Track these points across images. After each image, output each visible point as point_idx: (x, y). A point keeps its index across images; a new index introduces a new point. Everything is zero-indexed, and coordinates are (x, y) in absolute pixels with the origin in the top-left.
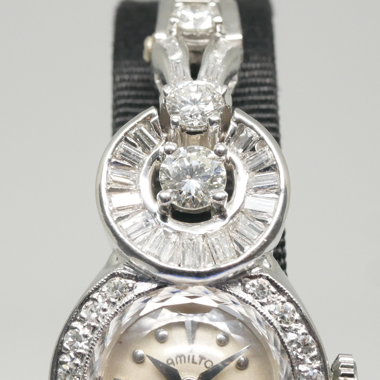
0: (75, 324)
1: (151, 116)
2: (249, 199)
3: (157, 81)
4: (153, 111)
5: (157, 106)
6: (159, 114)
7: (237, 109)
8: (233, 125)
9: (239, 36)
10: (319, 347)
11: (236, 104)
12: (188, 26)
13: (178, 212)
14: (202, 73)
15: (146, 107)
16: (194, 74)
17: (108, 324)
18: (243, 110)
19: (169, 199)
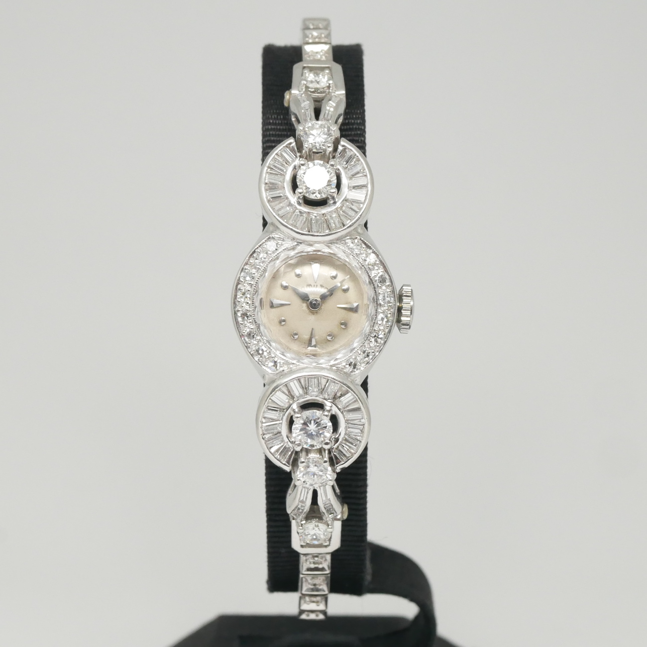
0: (246, 267)
1: (290, 144)
2: (351, 193)
3: (293, 119)
4: (291, 140)
5: (294, 136)
6: (295, 141)
7: (342, 138)
8: (340, 148)
9: (344, 92)
10: (391, 281)
11: (342, 136)
12: (312, 86)
13: (309, 201)
14: (321, 116)
15: (288, 137)
16: (317, 117)
17: (267, 266)
18: (348, 140)
19: (302, 193)
